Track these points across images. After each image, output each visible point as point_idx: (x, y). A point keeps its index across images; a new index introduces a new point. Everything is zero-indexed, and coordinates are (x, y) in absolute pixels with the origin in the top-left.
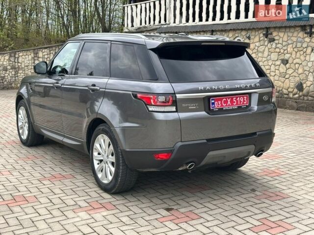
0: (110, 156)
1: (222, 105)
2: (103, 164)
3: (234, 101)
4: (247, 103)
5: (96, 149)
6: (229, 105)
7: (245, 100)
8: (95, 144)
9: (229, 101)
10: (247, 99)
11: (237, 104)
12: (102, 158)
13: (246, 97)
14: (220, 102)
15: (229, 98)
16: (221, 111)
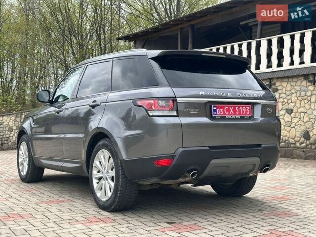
0: (110, 171)
1: (224, 113)
2: (102, 182)
3: (237, 110)
4: (250, 114)
5: (95, 167)
6: (231, 114)
7: (248, 110)
8: (95, 161)
9: (231, 109)
10: (249, 109)
11: (240, 113)
12: (101, 175)
13: (248, 108)
14: (222, 110)
15: (231, 107)
16: (223, 118)
